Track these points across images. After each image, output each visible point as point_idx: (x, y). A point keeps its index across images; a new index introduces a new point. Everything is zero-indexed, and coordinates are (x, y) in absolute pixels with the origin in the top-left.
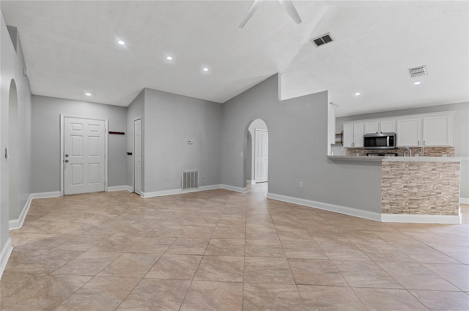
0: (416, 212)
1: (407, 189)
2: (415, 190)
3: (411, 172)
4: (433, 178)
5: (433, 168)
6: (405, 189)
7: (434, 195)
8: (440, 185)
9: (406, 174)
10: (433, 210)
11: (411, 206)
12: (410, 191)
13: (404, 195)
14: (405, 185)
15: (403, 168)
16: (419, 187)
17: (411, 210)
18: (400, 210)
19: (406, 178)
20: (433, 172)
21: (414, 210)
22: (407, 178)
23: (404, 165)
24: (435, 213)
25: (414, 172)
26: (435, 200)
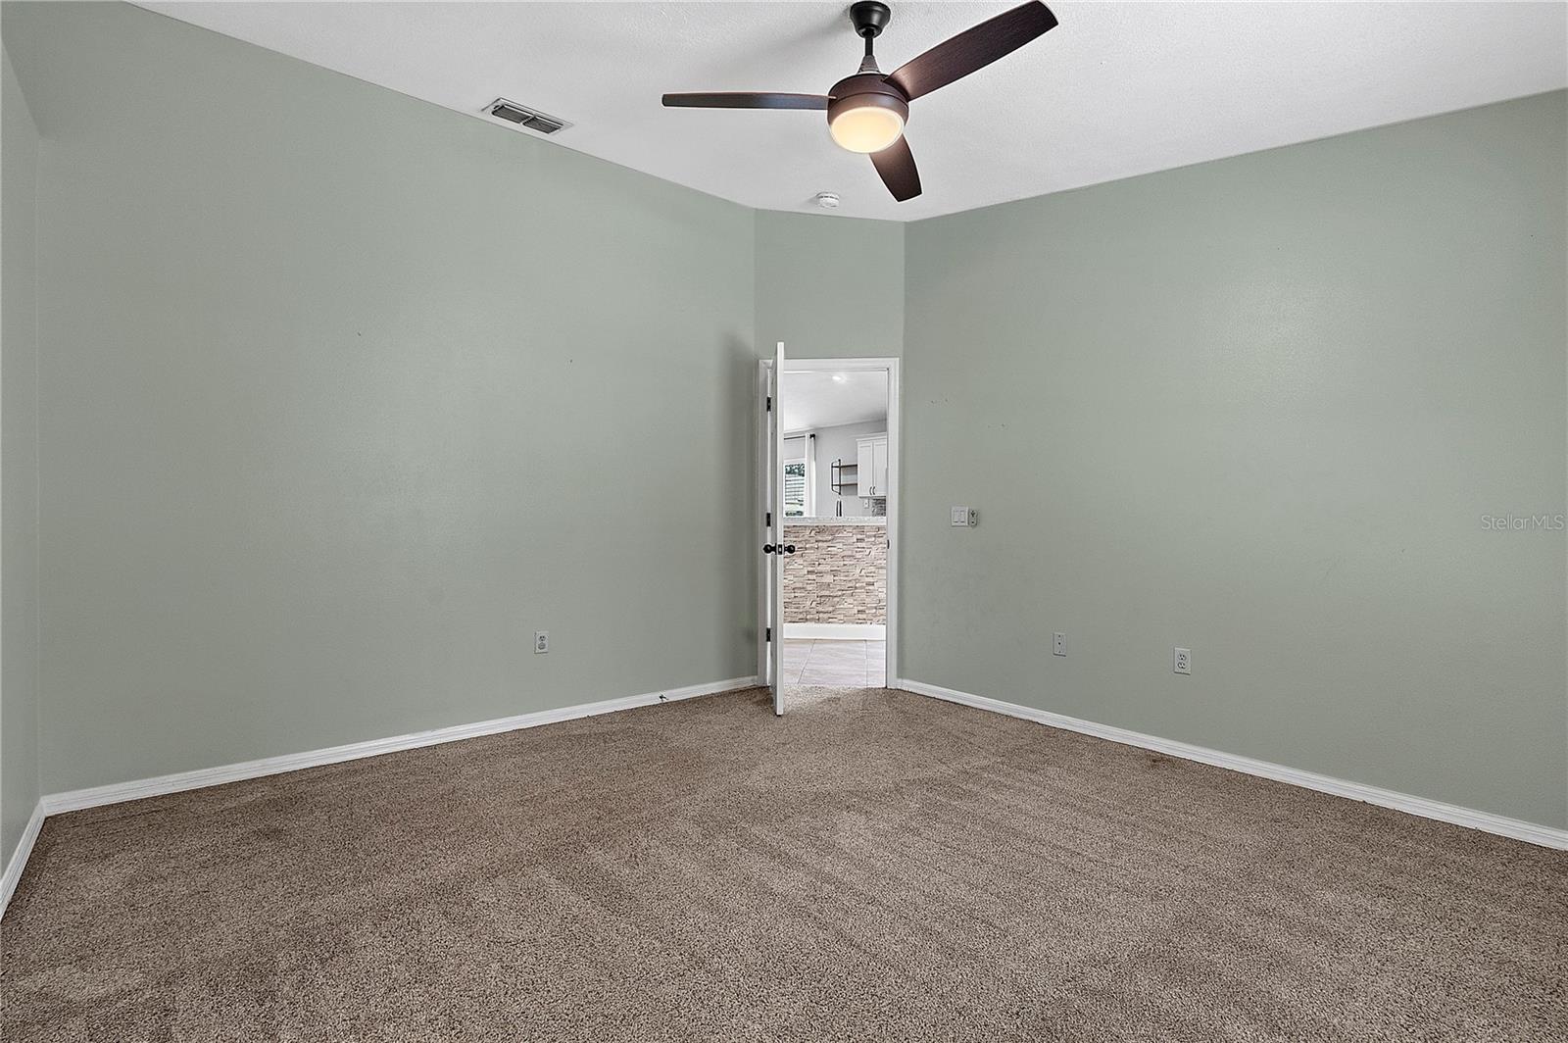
0: (830, 620)
1: (814, 577)
2: (828, 579)
3: (820, 544)
4: (858, 556)
5: (859, 537)
6: (810, 577)
7: (862, 588)
8: (872, 569)
9: (811, 548)
10: (860, 616)
11: (821, 609)
12: (818, 580)
13: (809, 587)
14: (810, 569)
15: (806, 537)
16: (834, 573)
17: (821, 615)
18: (801, 616)
19: (812, 555)
20: (859, 544)
21: (826, 616)
22: (813, 557)
23: (808, 532)
24: (864, 621)
25: (825, 545)
26: (864, 596)
